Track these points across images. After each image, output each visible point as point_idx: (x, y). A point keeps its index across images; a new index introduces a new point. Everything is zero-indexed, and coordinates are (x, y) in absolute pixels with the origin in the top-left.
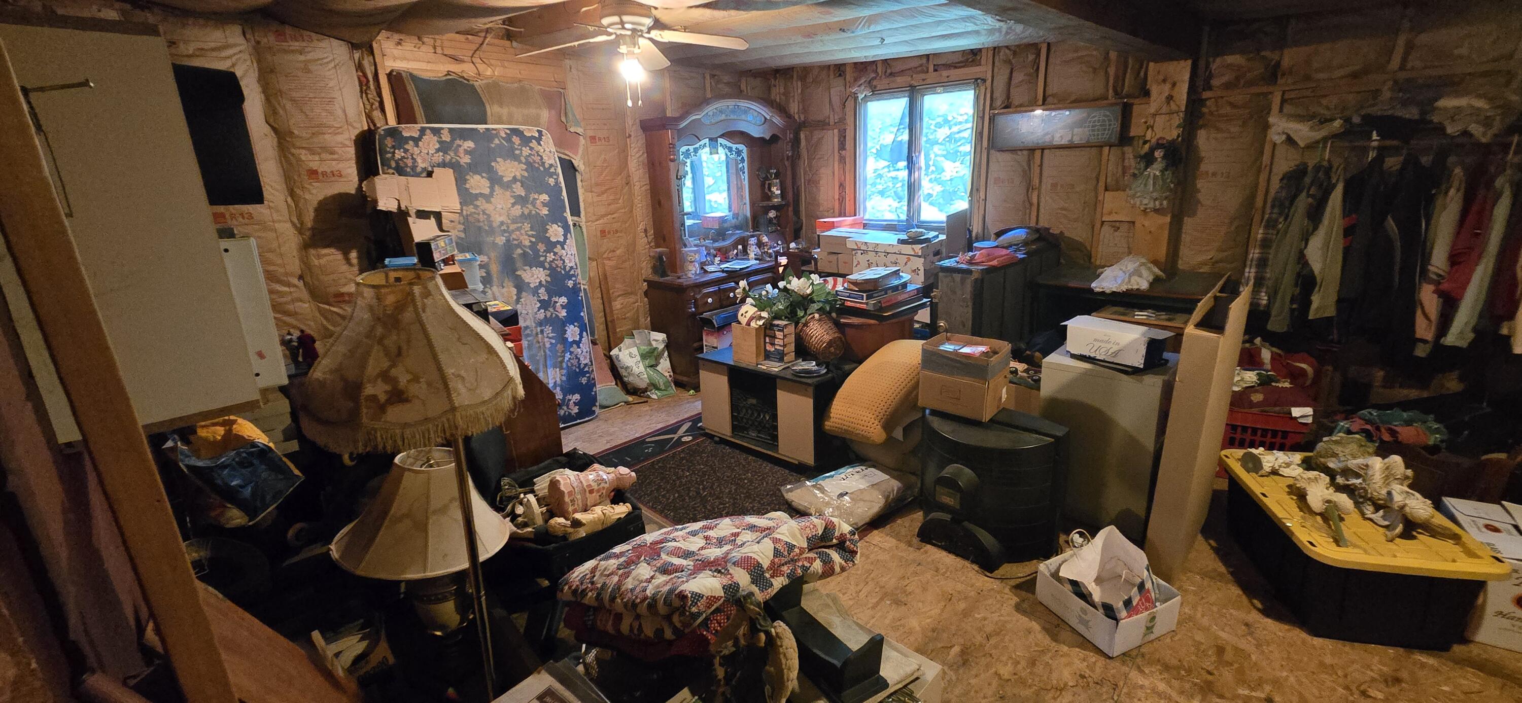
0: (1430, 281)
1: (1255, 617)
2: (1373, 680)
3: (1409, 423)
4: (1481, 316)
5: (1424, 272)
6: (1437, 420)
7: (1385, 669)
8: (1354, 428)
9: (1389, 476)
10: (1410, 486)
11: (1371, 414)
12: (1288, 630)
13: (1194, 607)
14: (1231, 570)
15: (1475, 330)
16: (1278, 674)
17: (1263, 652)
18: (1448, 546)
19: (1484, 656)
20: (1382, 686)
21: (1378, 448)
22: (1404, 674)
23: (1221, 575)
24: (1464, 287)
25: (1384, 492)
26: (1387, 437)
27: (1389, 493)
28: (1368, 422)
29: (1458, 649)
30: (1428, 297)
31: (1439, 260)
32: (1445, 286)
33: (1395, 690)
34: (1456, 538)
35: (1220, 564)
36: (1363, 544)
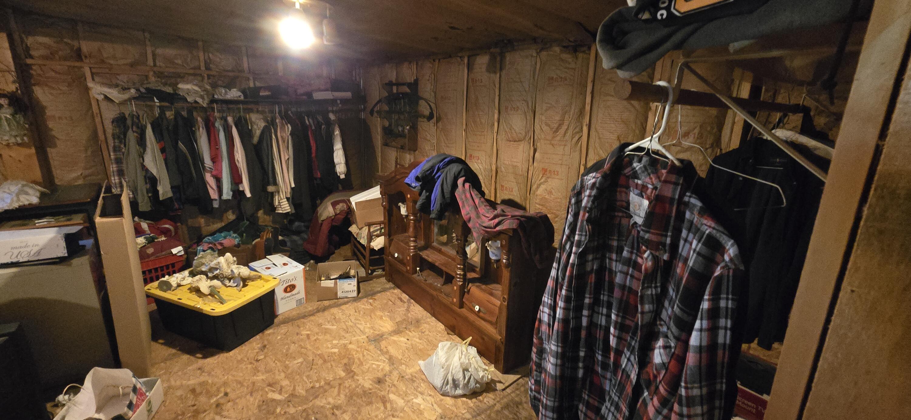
0: (208, 172)
1: (201, 362)
2: (257, 353)
3: (225, 238)
4: (232, 184)
5: (204, 167)
6: (234, 233)
7: (259, 346)
8: (205, 249)
9: (228, 264)
10: (237, 264)
11: (209, 239)
12: (219, 357)
13: (168, 380)
14: (178, 348)
15: (232, 190)
16: (223, 380)
17: (213, 375)
18: (259, 282)
19: (284, 317)
20: (261, 353)
21: (218, 254)
22: (266, 343)
23: (174, 355)
24: (221, 172)
25: (229, 271)
26: (220, 247)
27: (232, 271)
28: (210, 243)
29: (276, 321)
30: (209, 179)
31: (208, 162)
32: (214, 173)
33: (266, 350)
34: (260, 277)
35: (171, 349)
36: (231, 298)
